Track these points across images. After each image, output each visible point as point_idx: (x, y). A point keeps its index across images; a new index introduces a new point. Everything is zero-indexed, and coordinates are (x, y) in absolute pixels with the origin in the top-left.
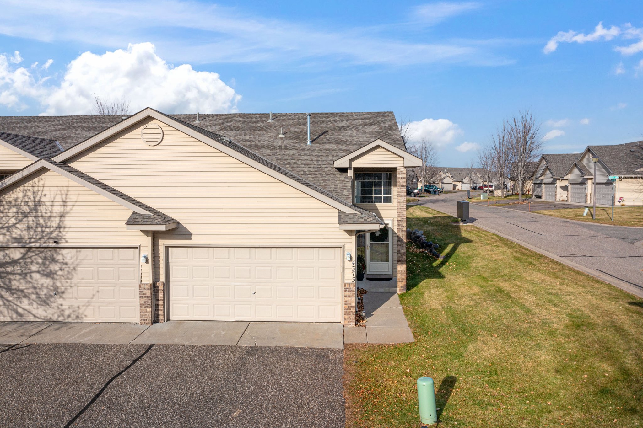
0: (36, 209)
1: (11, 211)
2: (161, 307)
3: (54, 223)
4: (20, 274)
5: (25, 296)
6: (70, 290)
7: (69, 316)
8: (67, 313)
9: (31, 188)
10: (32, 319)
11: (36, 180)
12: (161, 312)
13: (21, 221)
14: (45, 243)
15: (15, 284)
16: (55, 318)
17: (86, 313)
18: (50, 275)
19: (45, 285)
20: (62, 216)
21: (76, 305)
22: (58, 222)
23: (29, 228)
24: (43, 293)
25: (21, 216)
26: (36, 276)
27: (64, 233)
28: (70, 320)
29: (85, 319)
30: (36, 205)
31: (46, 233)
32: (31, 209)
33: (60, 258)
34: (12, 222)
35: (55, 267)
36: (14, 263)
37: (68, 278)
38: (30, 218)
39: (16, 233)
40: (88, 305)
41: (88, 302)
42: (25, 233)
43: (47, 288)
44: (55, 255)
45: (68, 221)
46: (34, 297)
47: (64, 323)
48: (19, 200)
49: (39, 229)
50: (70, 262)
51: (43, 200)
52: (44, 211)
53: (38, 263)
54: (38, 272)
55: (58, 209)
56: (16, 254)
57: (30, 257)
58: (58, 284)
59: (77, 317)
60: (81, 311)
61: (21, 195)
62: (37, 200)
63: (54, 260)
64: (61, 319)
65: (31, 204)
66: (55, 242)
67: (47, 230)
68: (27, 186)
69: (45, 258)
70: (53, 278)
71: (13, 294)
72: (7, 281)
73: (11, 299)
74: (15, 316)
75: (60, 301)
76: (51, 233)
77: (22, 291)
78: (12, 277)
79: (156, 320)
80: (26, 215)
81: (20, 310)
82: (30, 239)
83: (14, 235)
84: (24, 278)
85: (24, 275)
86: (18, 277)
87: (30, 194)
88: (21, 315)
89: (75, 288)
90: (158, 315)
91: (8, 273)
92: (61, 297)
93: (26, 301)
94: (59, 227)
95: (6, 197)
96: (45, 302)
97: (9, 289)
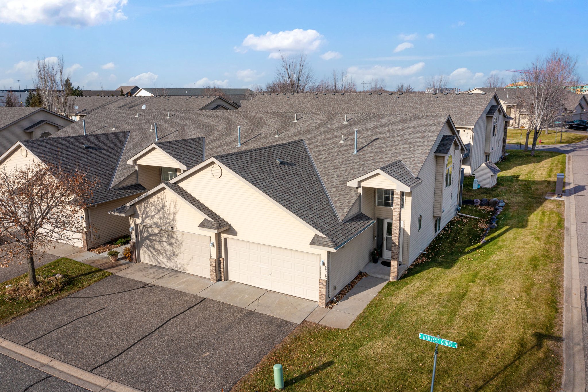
0: (163, 208)
1: (152, 208)
2: (222, 273)
3: (171, 217)
4: (158, 242)
5: (161, 254)
6: (180, 255)
7: (180, 268)
8: (179, 266)
9: (160, 197)
10: (164, 266)
11: (162, 192)
12: (222, 275)
13: (157, 214)
14: (167, 227)
15: (156, 246)
16: (174, 268)
17: (187, 268)
18: (171, 244)
19: (169, 249)
20: (174, 214)
21: (183, 263)
22: (173, 217)
23: (160, 218)
24: (168, 253)
25: (157, 211)
26: (165, 244)
27: (175, 223)
28: (180, 270)
29: (187, 272)
30: (163, 206)
31: (168, 222)
32: (161, 208)
33: (175, 236)
34: (153, 213)
35: (173, 241)
36: (155, 235)
37: (178, 248)
38: (161, 213)
39: (155, 220)
40: (188, 264)
41: (188, 262)
42: (159, 221)
43: (170, 251)
44: (173, 234)
45: (177, 217)
46: (164, 254)
47: (178, 272)
48: (156, 202)
49: (165, 219)
50: (179, 239)
51: (166, 204)
52: (166, 210)
53: (165, 237)
54: (166, 242)
55: (172, 210)
56: (156, 231)
57: (162, 233)
58: (175, 250)
59: (184, 270)
60: (185, 267)
61: (156, 200)
62: (163, 203)
63: (172, 237)
64: (176, 269)
65: (161, 205)
66: (172, 228)
67: (168, 221)
68: (159, 195)
69: (168, 235)
70: (172, 247)
71: (156, 251)
72: (153, 244)
73: (155, 254)
74: (157, 263)
75: (176, 260)
76: (169, 223)
77: (159, 251)
78: (155, 242)
79: (220, 280)
80: (159, 211)
81: (159, 260)
82: (161, 224)
83: (154, 221)
84: (160, 244)
85: (160, 242)
86: (157, 243)
87: (160, 199)
88: (159, 263)
89: (182, 254)
90: (221, 276)
91: (154, 240)
92: (176, 257)
93: (161, 256)
94: (173, 220)
95: (150, 200)
96: (169, 259)
97: (154, 249)
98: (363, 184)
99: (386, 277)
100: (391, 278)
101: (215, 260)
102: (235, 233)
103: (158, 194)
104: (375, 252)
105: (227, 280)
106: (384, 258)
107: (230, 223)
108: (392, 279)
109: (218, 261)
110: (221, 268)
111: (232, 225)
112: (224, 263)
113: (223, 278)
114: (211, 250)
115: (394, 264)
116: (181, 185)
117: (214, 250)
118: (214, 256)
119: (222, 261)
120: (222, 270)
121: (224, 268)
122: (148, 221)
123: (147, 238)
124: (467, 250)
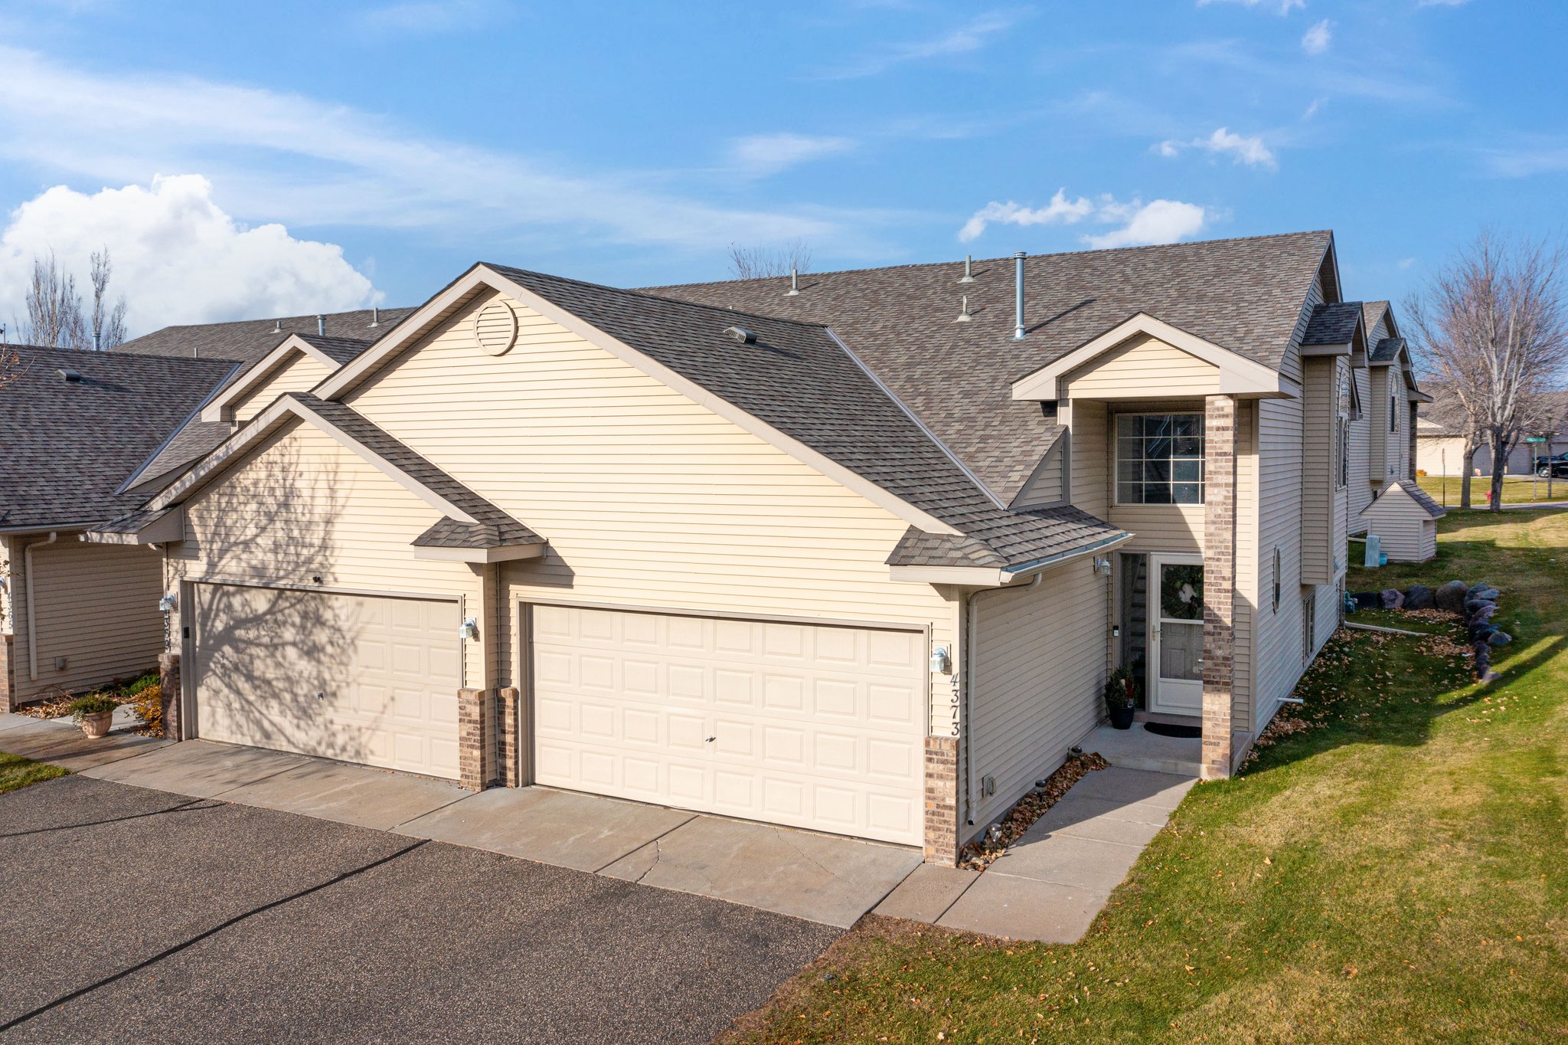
0: (286, 505)
1: (248, 508)
2: (510, 751)
3: (316, 537)
4: (266, 647)
5: (276, 696)
6: (344, 691)
7: (344, 749)
8: (340, 740)
9: (278, 459)
10: (285, 746)
11: (286, 440)
12: (510, 763)
13: (263, 529)
14: (301, 579)
15: (259, 668)
16: (321, 750)
17: (372, 746)
18: (312, 652)
19: (306, 674)
20: (328, 522)
21: (355, 724)
22: (322, 534)
23: (276, 548)
24: (302, 690)
25: (264, 521)
26: (291, 652)
27: (331, 560)
28: (345, 757)
29: (372, 760)
30: (286, 496)
31: (302, 558)
32: (279, 505)
33: (328, 615)
34: (251, 531)
35: (321, 636)
36: (257, 620)
37: (341, 663)
38: (279, 525)
39: (258, 557)
40: (374, 729)
41: (376, 720)
42: (270, 556)
43: (308, 681)
44: (321, 610)
45: (340, 533)
46: (287, 697)
47: (334, 762)
48: (261, 485)
49: (292, 549)
50: (344, 624)
51: (298, 484)
52: (300, 510)
53: (293, 625)
54: (294, 644)
55: (321, 507)
56: (260, 602)
57: (281, 611)
58: (327, 676)
59: (358, 753)
60: (364, 739)
61: (263, 475)
62: (288, 484)
63: (320, 622)
64: (330, 753)
65: (279, 493)
66: (317, 579)
67: (305, 552)
68: (273, 453)
69: (305, 616)
70: (319, 661)
71: (256, 687)
72: (247, 658)
73: (252, 698)
74: (258, 736)
75: (329, 713)
76: (310, 560)
77: (268, 683)
78: (254, 651)
79: (499, 782)
80: (272, 518)
81: (266, 724)
82: (278, 569)
83: (254, 562)
84: (273, 655)
85: (274, 647)
86: (260, 652)
87: (277, 470)
88: (267, 736)
89: (354, 686)
90: (504, 768)
91: (249, 643)
92: (331, 704)
93: (274, 703)
94: (324, 547)
95: (242, 477)
96: (304, 713)
97: (250, 677)
98: (1080, 389)
99: (1184, 766)
100: (1204, 767)
101: (481, 694)
102: (563, 576)
103: (271, 451)
104: (1118, 683)
105: (530, 781)
106: (1154, 709)
107: (544, 534)
108: (1210, 771)
109: (493, 702)
110: (504, 732)
111: (552, 543)
112: (516, 708)
113: (510, 775)
114: (464, 656)
115: (1216, 708)
116: (360, 405)
117: (477, 652)
118: (478, 680)
119: (509, 702)
120: (509, 738)
121: (516, 732)
122: (232, 567)
123: (227, 637)
124: (1442, 699)
